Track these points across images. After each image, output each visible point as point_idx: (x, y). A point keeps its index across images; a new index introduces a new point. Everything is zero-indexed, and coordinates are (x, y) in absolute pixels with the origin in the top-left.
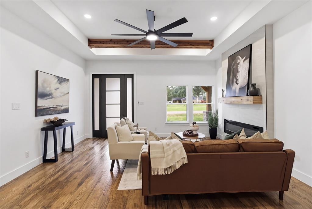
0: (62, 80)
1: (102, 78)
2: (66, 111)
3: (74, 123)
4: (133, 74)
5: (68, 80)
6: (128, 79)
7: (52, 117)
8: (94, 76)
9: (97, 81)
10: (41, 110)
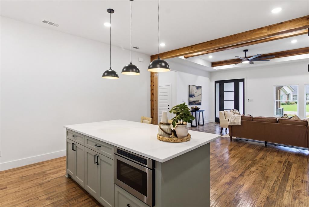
0: (198, 88)
1: (221, 83)
2: (200, 104)
3: (204, 111)
4: (244, 79)
5: (201, 87)
6: (240, 83)
7: (194, 106)
8: (216, 82)
9: (218, 85)
10: (191, 102)
